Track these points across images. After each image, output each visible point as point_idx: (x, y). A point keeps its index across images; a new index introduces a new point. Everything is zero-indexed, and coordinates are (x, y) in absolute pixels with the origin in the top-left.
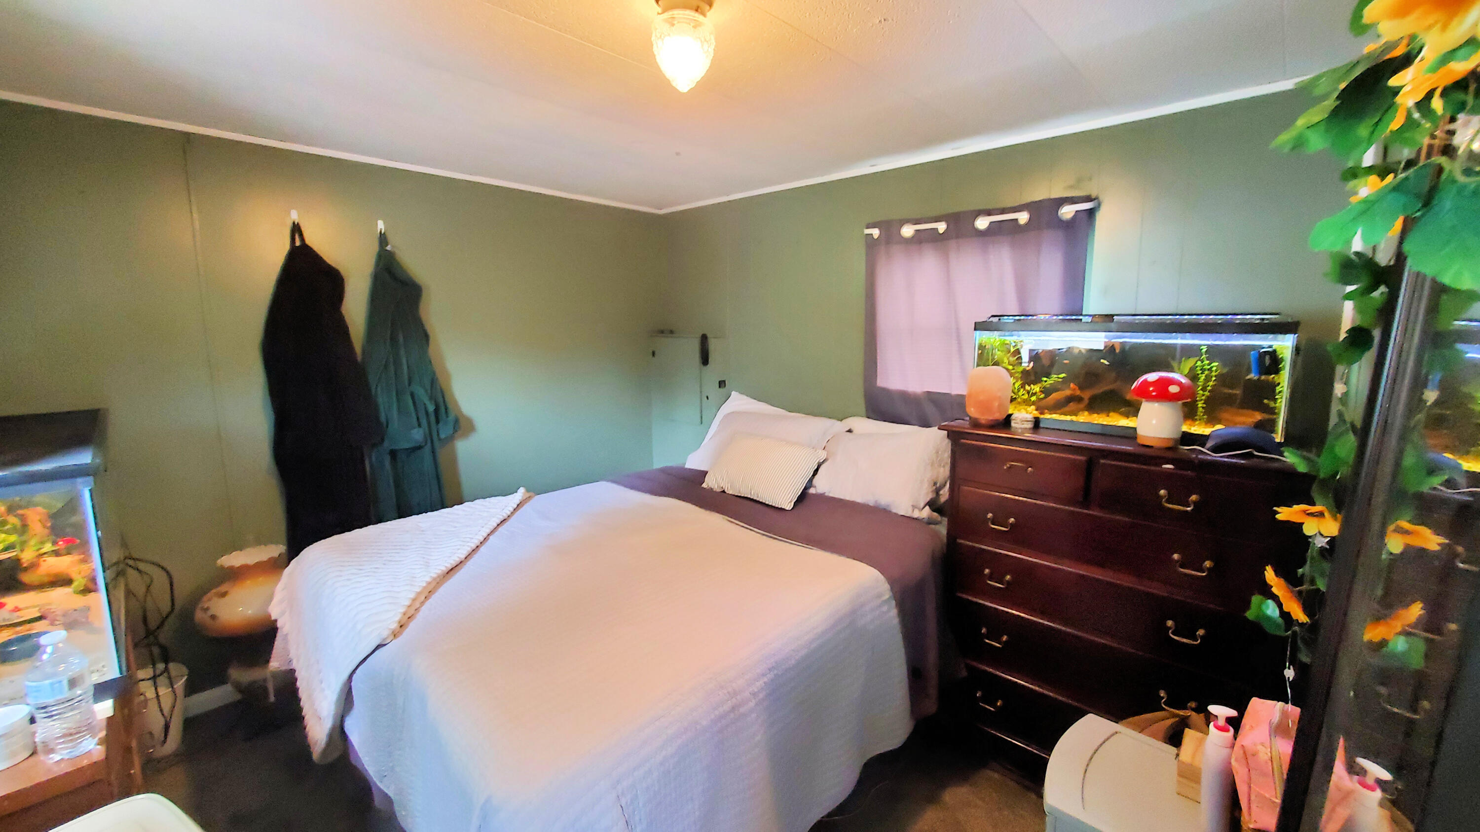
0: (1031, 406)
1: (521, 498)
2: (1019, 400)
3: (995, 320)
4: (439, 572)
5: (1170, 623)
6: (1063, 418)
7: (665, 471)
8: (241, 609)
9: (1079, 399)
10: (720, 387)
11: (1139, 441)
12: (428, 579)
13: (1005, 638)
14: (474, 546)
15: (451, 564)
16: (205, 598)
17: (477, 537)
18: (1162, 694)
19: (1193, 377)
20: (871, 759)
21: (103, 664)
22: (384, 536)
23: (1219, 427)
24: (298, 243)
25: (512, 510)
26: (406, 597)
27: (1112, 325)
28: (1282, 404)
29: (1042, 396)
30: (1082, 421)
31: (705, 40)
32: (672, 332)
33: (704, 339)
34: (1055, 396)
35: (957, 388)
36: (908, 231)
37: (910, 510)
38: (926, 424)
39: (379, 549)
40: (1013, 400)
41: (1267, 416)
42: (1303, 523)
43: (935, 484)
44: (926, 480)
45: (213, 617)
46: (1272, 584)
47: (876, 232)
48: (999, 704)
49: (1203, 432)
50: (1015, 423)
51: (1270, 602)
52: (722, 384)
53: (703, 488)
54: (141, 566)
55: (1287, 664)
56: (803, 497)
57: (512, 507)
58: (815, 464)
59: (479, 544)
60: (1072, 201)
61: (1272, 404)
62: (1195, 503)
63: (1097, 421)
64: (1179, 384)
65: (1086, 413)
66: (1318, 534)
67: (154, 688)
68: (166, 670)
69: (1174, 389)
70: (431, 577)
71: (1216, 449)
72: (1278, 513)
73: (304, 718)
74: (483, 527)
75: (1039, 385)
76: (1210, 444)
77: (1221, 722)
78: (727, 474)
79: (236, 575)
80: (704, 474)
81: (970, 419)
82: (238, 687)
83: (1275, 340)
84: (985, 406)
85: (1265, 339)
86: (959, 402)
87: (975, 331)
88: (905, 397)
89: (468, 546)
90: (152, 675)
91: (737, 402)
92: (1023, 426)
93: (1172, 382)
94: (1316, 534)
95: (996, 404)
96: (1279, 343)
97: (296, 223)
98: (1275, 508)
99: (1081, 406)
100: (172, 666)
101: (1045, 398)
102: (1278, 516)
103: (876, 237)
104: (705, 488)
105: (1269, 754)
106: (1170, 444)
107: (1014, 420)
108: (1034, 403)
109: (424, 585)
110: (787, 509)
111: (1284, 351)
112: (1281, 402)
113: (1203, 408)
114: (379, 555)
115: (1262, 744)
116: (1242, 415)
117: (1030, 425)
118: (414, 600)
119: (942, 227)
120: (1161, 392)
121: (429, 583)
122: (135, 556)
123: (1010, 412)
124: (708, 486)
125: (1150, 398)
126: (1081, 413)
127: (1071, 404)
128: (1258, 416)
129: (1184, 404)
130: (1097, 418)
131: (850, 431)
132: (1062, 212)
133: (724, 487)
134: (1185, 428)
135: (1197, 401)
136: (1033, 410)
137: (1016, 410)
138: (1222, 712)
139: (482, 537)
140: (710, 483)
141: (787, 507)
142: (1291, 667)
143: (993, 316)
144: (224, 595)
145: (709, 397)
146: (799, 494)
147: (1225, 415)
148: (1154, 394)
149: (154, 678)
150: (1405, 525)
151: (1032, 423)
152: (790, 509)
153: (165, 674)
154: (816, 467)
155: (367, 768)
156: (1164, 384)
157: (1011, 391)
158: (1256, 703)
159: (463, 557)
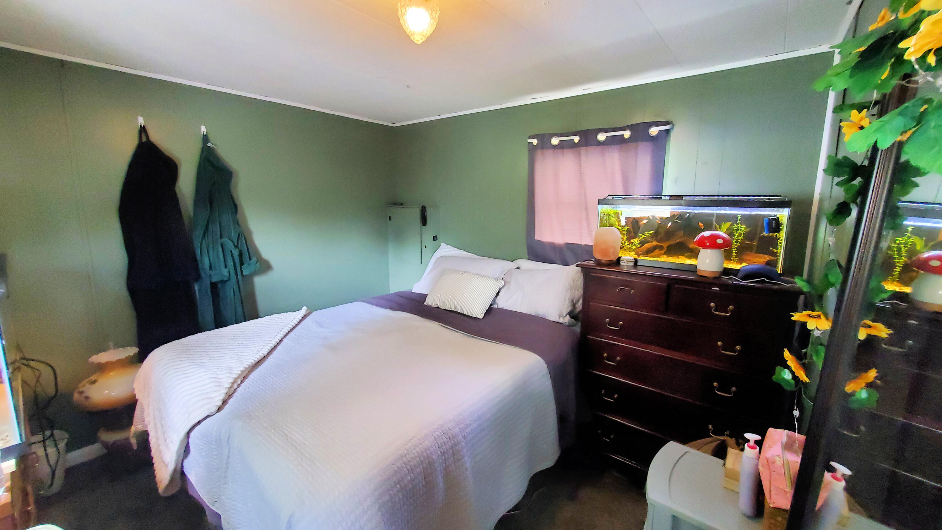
0: (632, 252)
1: (304, 313)
2: (625, 248)
3: (611, 197)
4: (250, 364)
5: (715, 384)
6: (652, 259)
7: (399, 295)
8: (107, 392)
9: (661, 248)
10: (434, 240)
11: (699, 273)
12: (242, 369)
13: (616, 396)
14: (273, 346)
15: (258, 358)
16: (80, 385)
17: (274, 340)
18: (710, 427)
19: (731, 234)
20: (536, 474)
21: (7, 434)
22: (209, 339)
23: (744, 264)
24: (144, 139)
25: (298, 321)
26: (227, 382)
27: (682, 202)
28: (781, 250)
29: (639, 246)
30: (663, 261)
31: (434, 9)
32: (402, 204)
33: (424, 209)
34: (647, 246)
35: (586, 240)
36: (555, 141)
37: (558, 317)
38: (566, 264)
39: (206, 349)
40: (621, 248)
41: (772, 258)
42: (807, 322)
43: (573, 301)
44: (567, 298)
45: (87, 398)
46: (787, 359)
47: (535, 142)
48: (612, 437)
49: (736, 267)
50: (623, 263)
51: (786, 370)
52: (435, 238)
53: (425, 305)
54: (32, 364)
55: (795, 407)
56: (490, 311)
57: (298, 319)
58: (497, 289)
59: (276, 344)
60: (657, 124)
61: (775, 250)
62: (731, 311)
63: (672, 261)
64: (723, 238)
65: (665, 256)
66: (816, 329)
67: (43, 449)
68: (52, 435)
69: (719, 241)
70: (244, 367)
71: (744, 278)
72: (793, 316)
73: (154, 464)
74: (279, 333)
75: (637, 239)
76: (740, 275)
77: (752, 443)
78: (441, 296)
79: (102, 368)
80: (426, 296)
81: (595, 260)
82: (105, 445)
83: (779, 211)
84: (605, 252)
85: (772, 211)
86: (588, 250)
87: (598, 205)
88: (554, 247)
89: (269, 346)
90: (42, 439)
91: (445, 250)
92: (628, 265)
93: (718, 237)
94: (815, 329)
95: (612, 250)
96: (781, 213)
97: (142, 126)
98: (791, 313)
99: (663, 252)
100: (56, 432)
101: (641, 247)
102: (792, 318)
103: (535, 144)
104: (426, 305)
105: (782, 462)
106: (717, 275)
107: (622, 260)
108: (634, 250)
109: (240, 373)
110: (480, 318)
111: (783, 219)
112: (781, 249)
113: (736, 253)
114: (206, 353)
115: (778, 456)
116: (757, 257)
117: (632, 264)
118: (233, 383)
119: (576, 139)
120: (712, 243)
121: (243, 372)
122: (28, 357)
123: (620, 256)
124: (428, 304)
125: (705, 247)
126: (662, 256)
127: (656, 250)
128: (767, 258)
129: (725, 251)
130: (672, 259)
131: (518, 268)
132: (651, 131)
133: (438, 304)
134: (725, 265)
135: (732, 248)
136: (633, 254)
137: (623, 254)
138: (752, 437)
139: (278, 340)
140: (429, 301)
141: (480, 317)
142: (797, 409)
143: (609, 195)
144: (94, 382)
145: (427, 247)
146: (487, 308)
147: (748, 258)
148: (708, 244)
149: (44, 441)
150: (869, 323)
151: (633, 262)
152: (482, 318)
153: (52, 438)
154: (498, 291)
155: (201, 496)
156: (714, 238)
157: (621, 243)
158: (771, 431)
159: (266, 353)
